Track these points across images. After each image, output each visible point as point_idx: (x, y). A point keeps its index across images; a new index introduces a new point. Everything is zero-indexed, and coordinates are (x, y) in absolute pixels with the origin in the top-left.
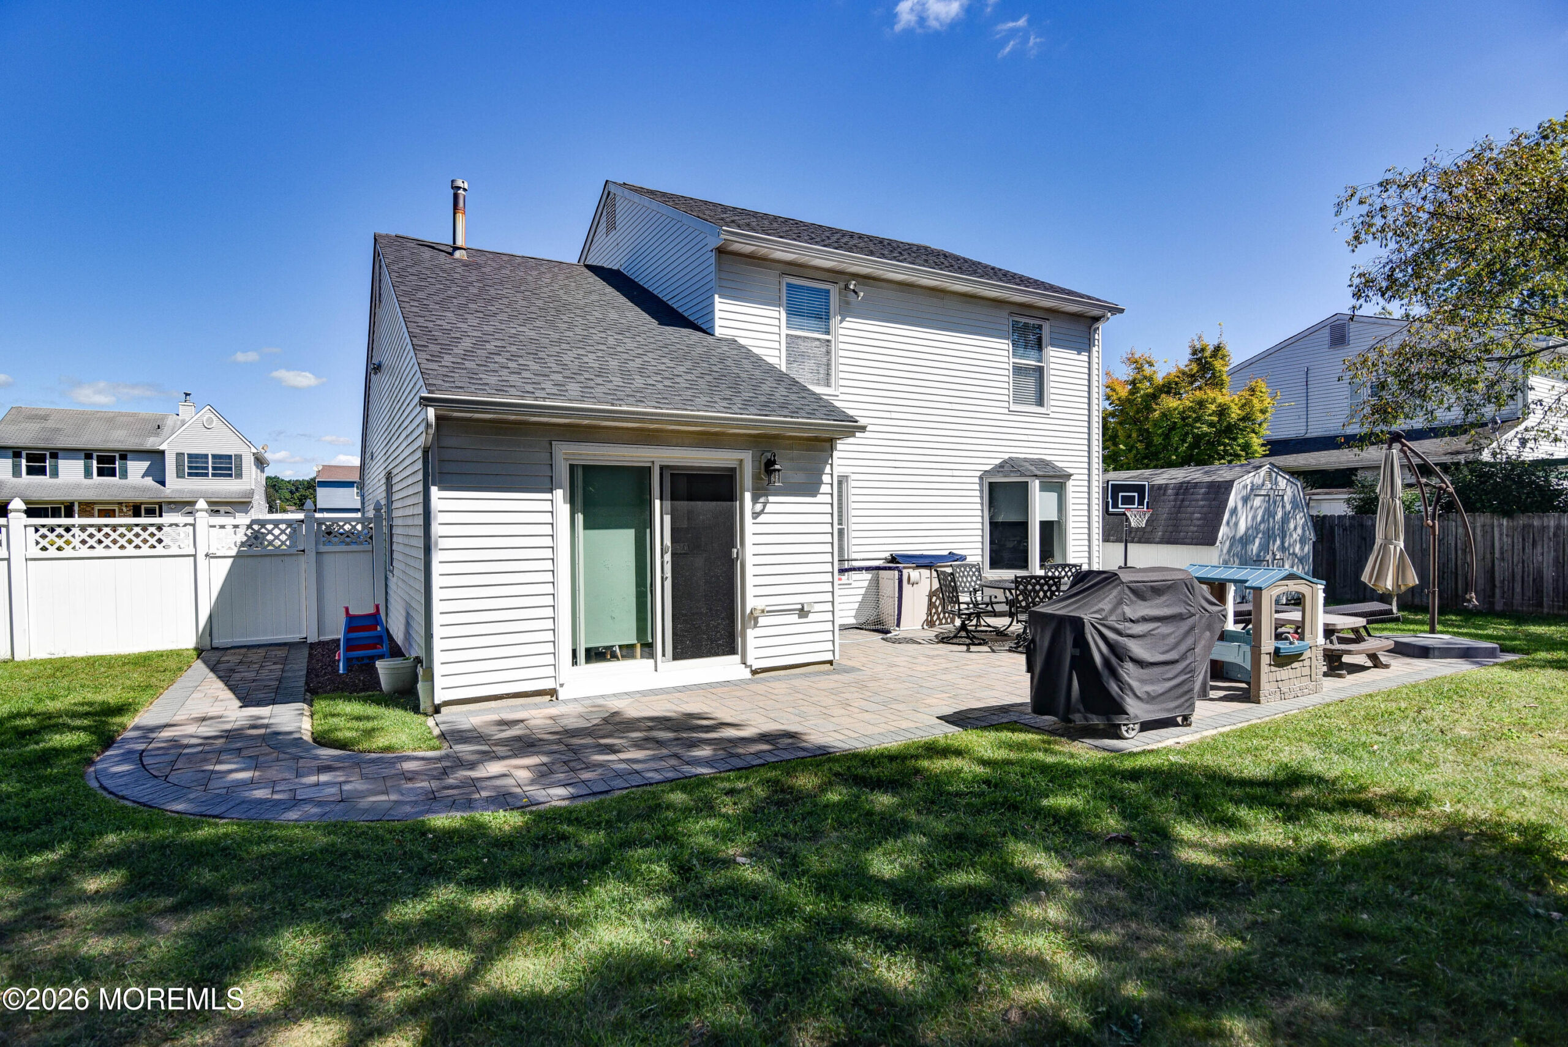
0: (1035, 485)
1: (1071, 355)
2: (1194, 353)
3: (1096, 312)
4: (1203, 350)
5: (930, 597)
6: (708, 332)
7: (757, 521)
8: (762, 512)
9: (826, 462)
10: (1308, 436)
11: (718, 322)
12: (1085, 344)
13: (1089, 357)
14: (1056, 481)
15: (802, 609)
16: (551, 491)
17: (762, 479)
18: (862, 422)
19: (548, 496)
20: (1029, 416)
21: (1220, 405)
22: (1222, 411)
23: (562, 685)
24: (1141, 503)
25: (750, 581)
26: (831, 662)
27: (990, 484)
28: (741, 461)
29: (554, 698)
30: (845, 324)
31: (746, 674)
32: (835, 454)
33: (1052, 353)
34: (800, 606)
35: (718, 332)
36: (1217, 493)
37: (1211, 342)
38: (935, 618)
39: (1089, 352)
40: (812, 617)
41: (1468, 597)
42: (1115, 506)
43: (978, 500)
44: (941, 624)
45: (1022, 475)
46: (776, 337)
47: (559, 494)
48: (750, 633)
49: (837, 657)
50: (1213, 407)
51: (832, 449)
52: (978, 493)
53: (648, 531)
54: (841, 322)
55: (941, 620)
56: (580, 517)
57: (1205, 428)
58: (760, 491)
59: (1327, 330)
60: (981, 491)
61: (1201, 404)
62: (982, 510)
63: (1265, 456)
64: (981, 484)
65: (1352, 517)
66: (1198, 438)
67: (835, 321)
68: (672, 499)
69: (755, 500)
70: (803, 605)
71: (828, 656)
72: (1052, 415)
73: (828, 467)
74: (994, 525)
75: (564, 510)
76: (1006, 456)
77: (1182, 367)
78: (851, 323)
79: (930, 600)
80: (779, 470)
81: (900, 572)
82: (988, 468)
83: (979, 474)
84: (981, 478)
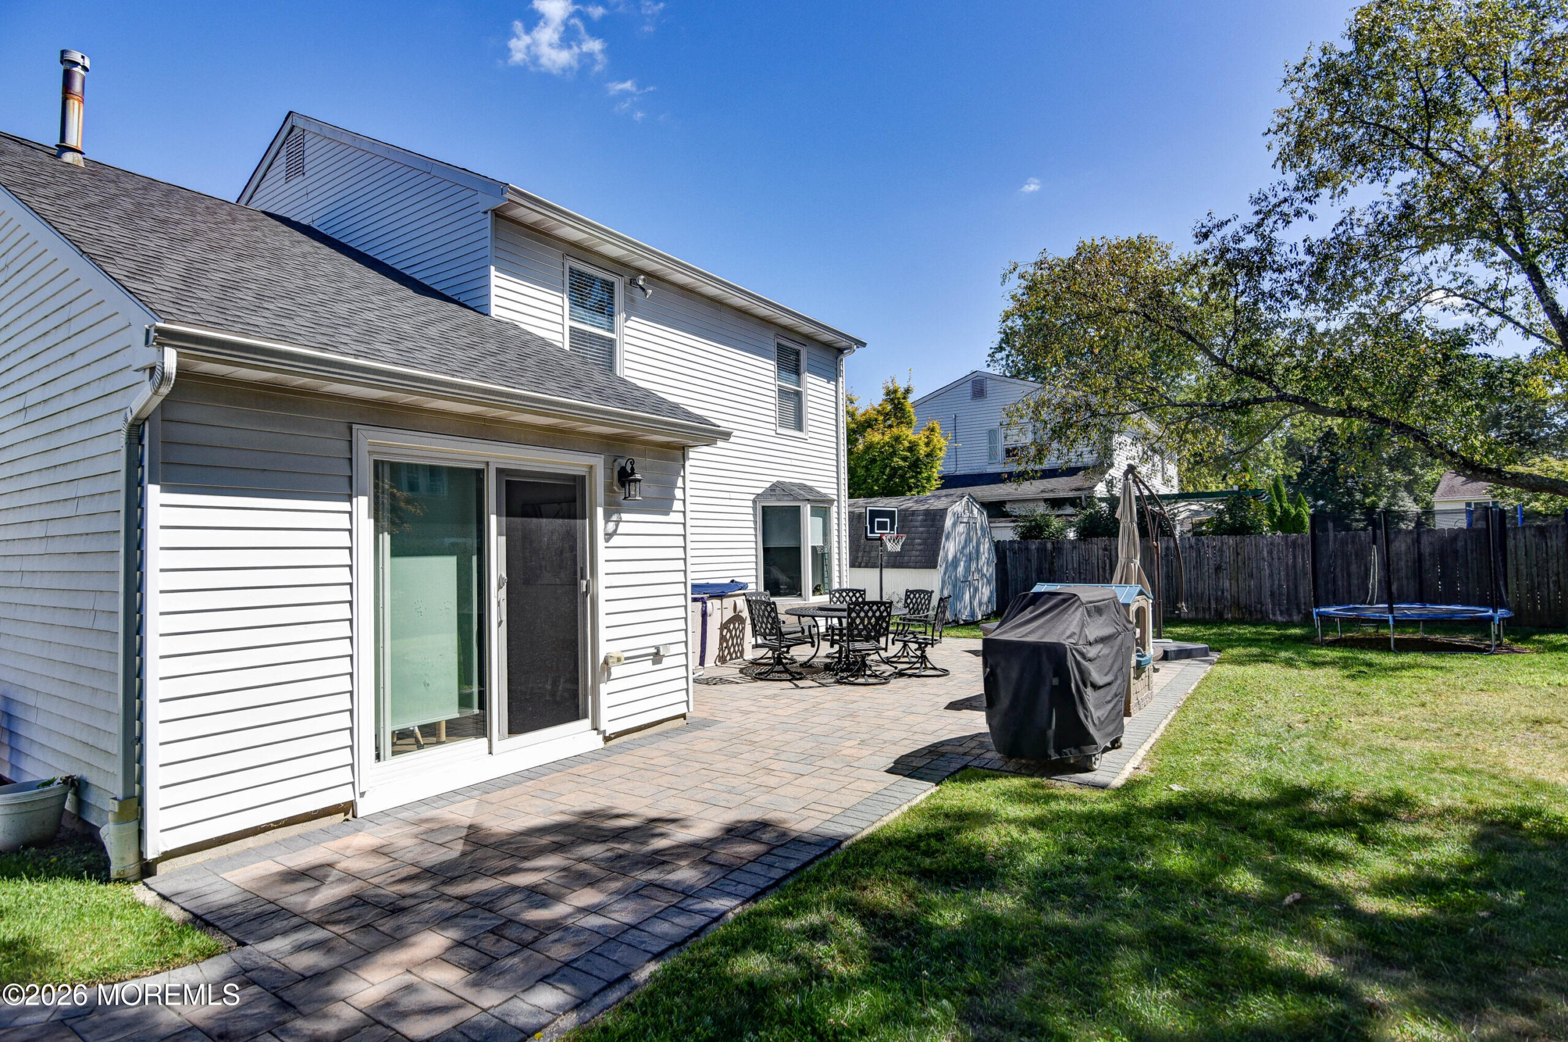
0: (807, 510)
1: (822, 382)
2: (888, 393)
3: (844, 343)
4: (895, 391)
5: (721, 629)
6: (482, 310)
7: (610, 544)
8: (615, 533)
9: (678, 474)
10: (958, 473)
11: (494, 301)
12: (832, 374)
13: (836, 386)
14: (822, 507)
15: (657, 654)
16: (349, 498)
17: (614, 492)
18: (724, 425)
19: (345, 506)
20: (789, 442)
21: (910, 442)
22: (912, 448)
23: (362, 794)
24: (892, 529)
25: (603, 621)
26: (684, 716)
27: (763, 507)
28: (591, 467)
29: (350, 816)
30: (629, 323)
31: (597, 742)
32: (688, 463)
33: (809, 380)
34: (654, 650)
35: (494, 312)
36: (933, 520)
37: (902, 386)
38: (726, 652)
39: (837, 381)
40: (666, 663)
41: (1179, 605)
42: (872, 531)
43: (752, 525)
44: (731, 659)
45: (796, 499)
46: (559, 328)
47: (363, 503)
48: (604, 688)
49: (691, 709)
50: (906, 444)
51: (684, 458)
52: (751, 518)
53: (475, 558)
54: (626, 320)
55: (731, 655)
56: (386, 538)
57: (901, 463)
58: (613, 508)
59: (969, 384)
60: (755, 515)
61: (897, 439)
62: (756, 535)
63: (938, 489)
64: (754, 508)
65: (1019, 542)
66: (895, 470)
67: (620, 318)
68: (508, 515)
69: (607, 518)
70: (657, 648)
71: (681, 709)
72: (810, 441)
73: (680, 480)
74: (766, 550)
75: (366, 525)
76: (775, 480)
77: (876, 406)
78: (635, 323)
79: (721, 633)
80: (639, 481)
81: (704, 603)
82: (760, 491)
83: (752, 497)
84: (754, 501)
